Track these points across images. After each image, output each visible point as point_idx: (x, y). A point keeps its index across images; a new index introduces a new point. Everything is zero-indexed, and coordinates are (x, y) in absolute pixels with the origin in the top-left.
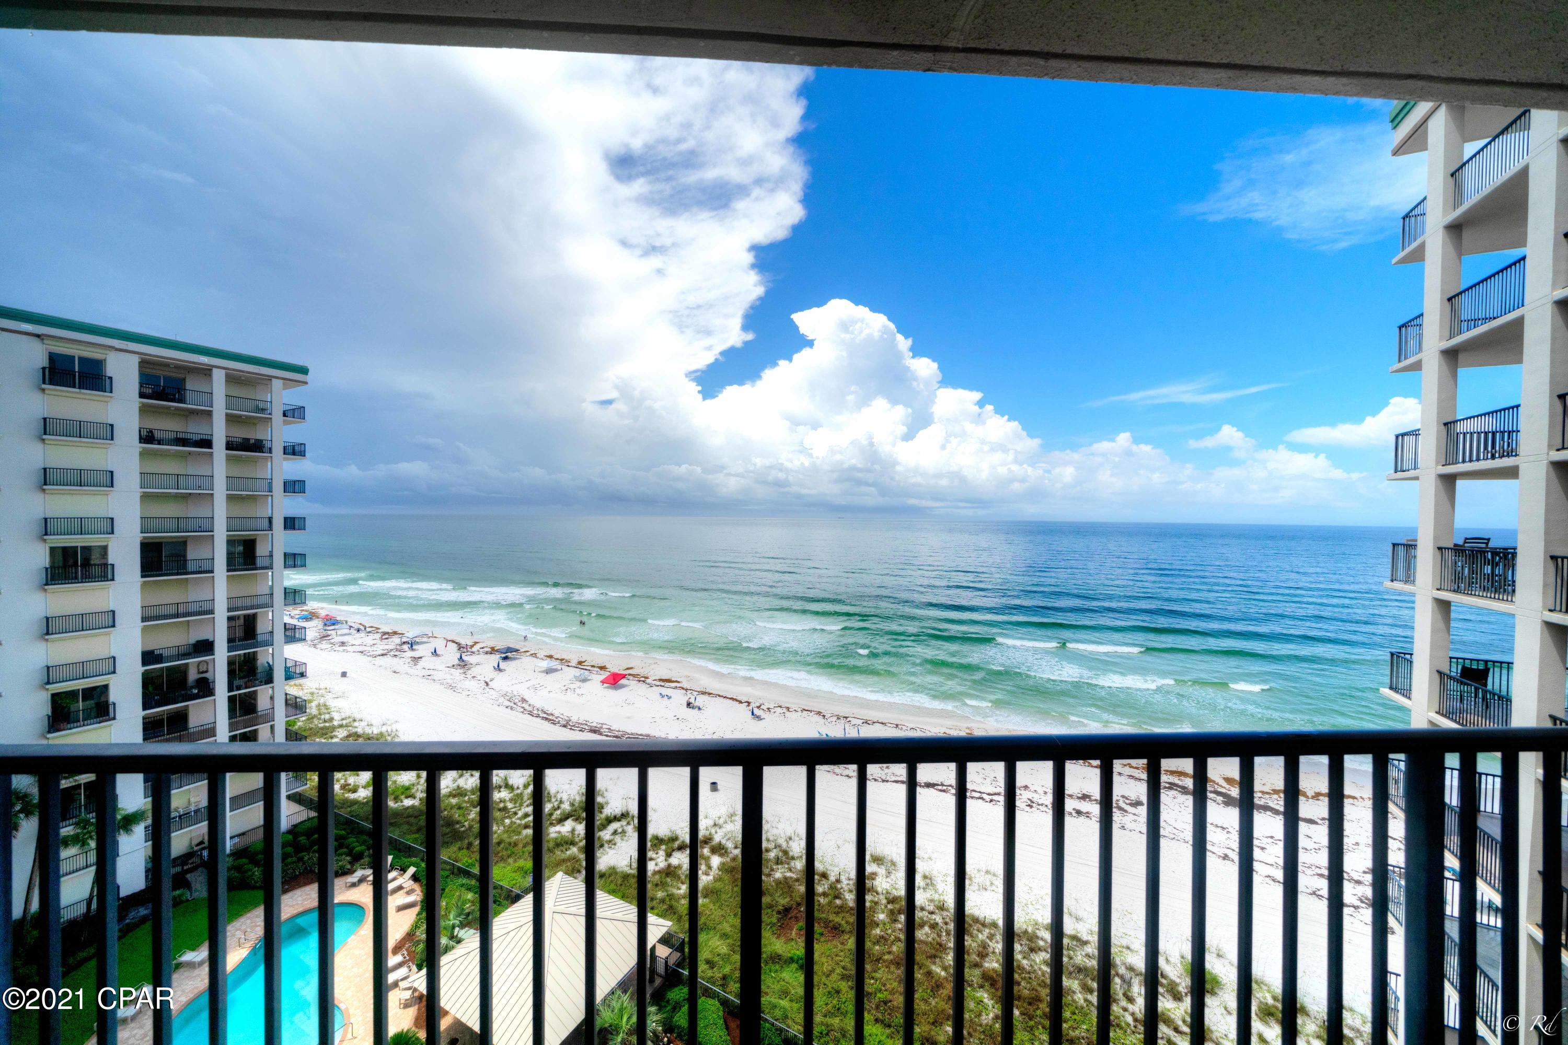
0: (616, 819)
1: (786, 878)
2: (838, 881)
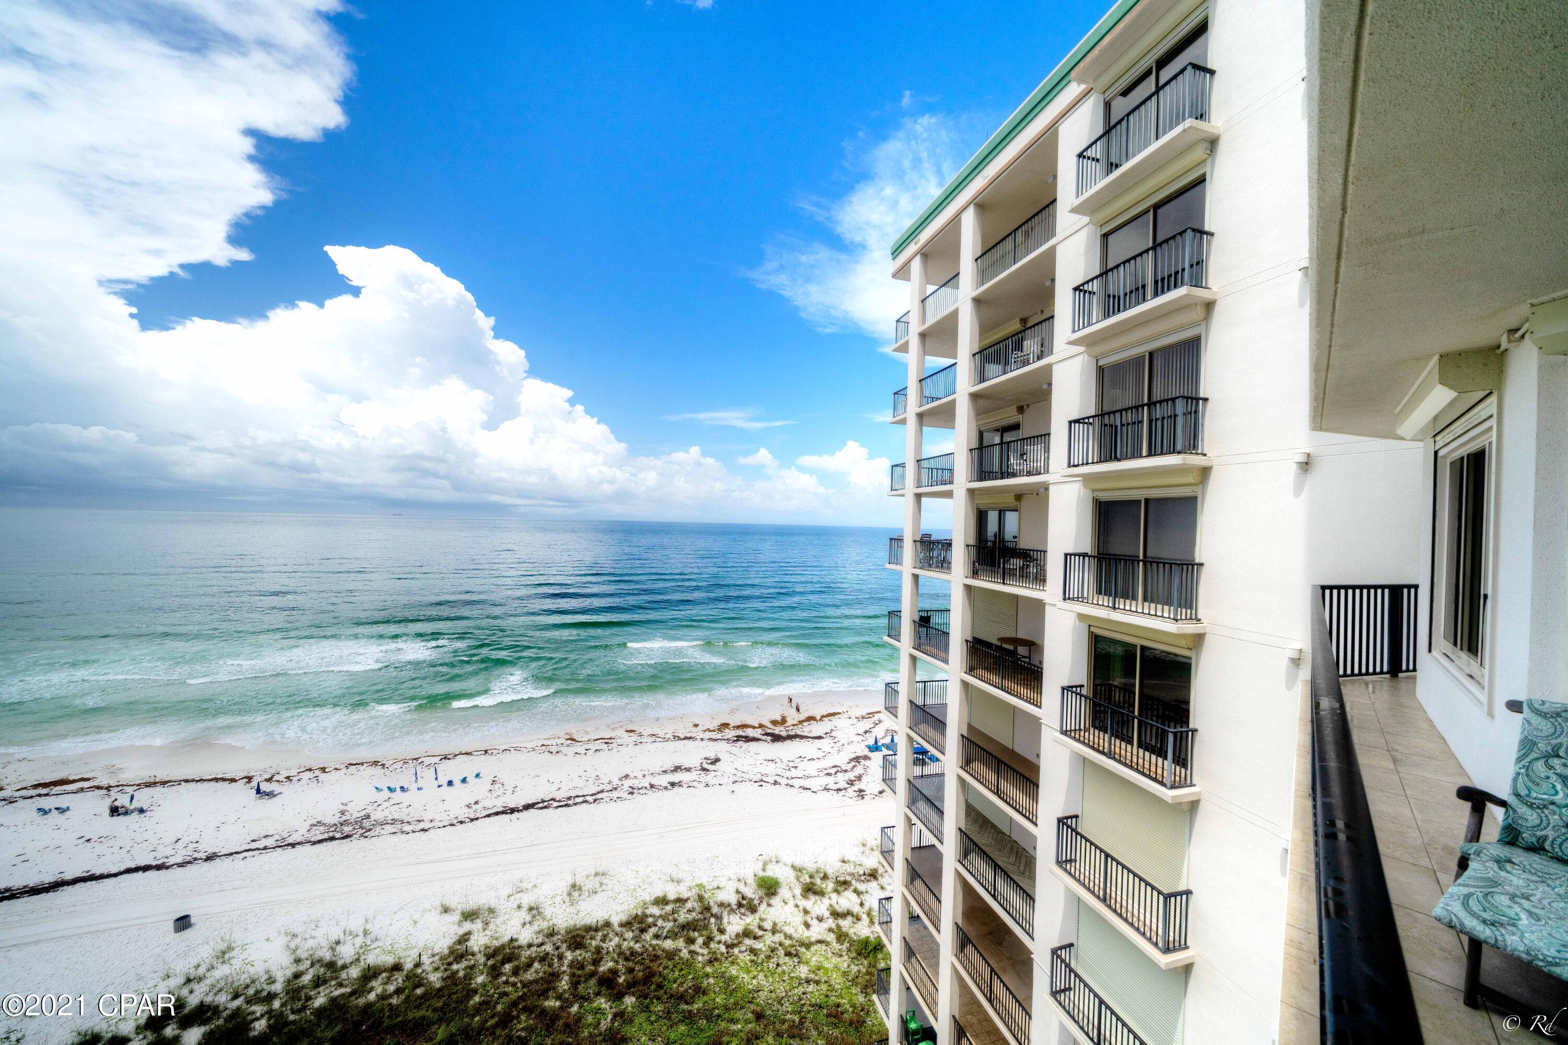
2: (417, 965)
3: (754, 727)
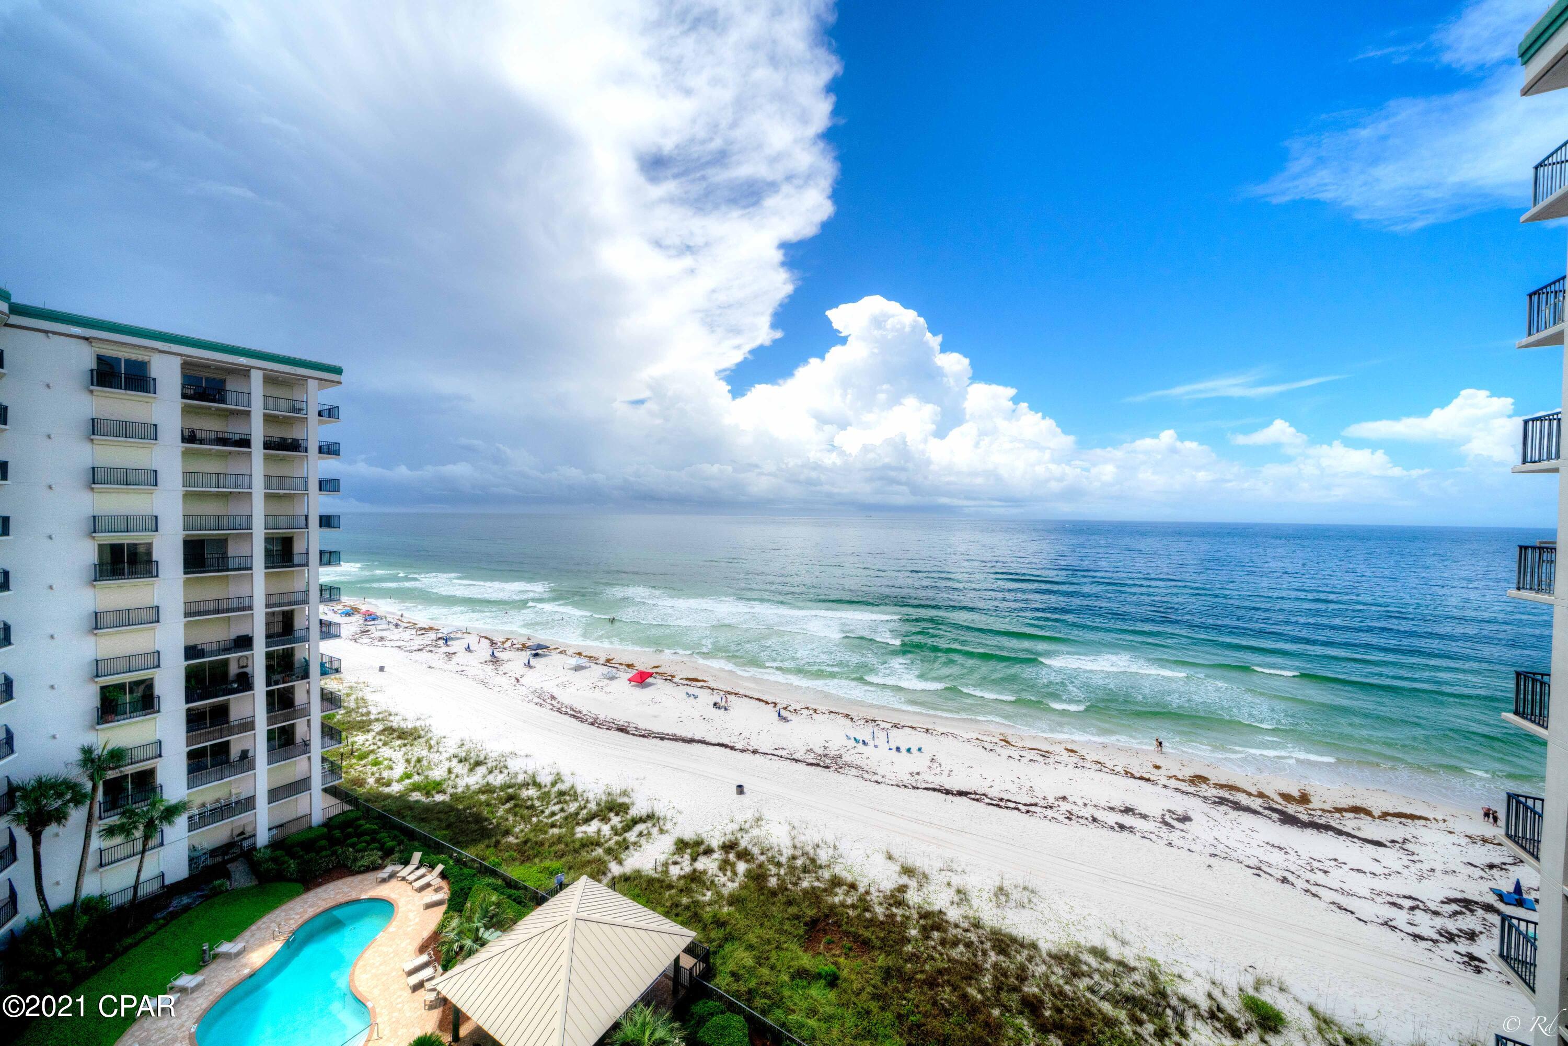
0: (641, 820)
1: (813, 888)
2: (867, 893)
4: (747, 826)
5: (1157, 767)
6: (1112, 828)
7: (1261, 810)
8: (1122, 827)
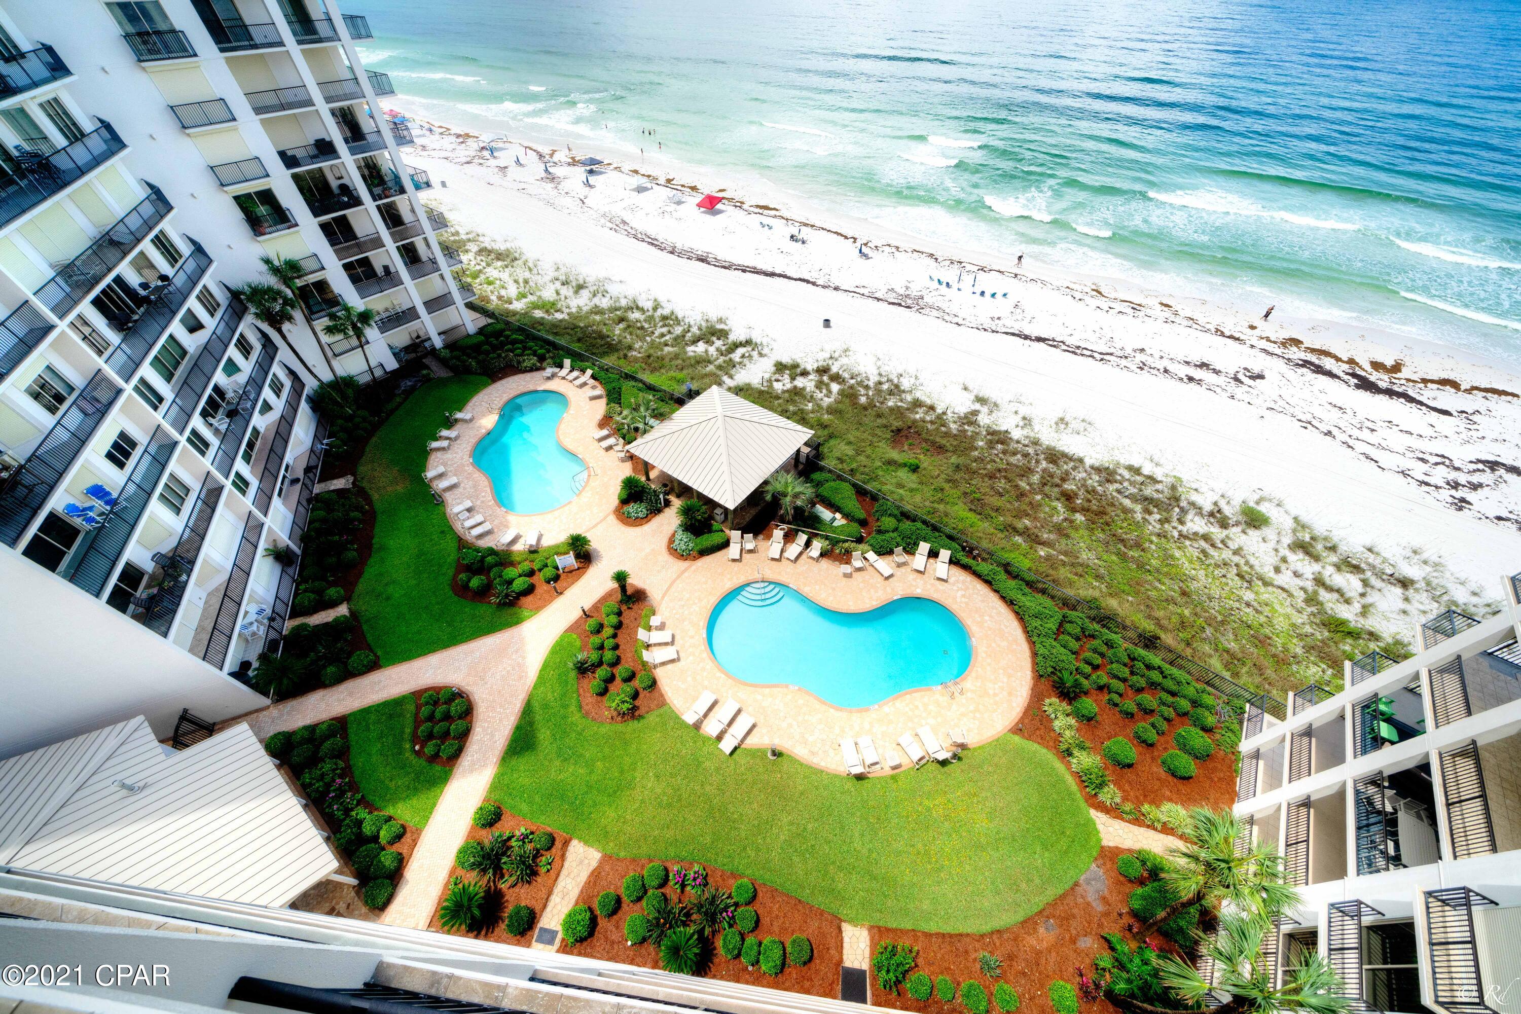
0: (741, 345)
1: (899, 407)
2: (944, 413)
3: (1338, 359)
4: (836, 355)
5: (1252, 327)
6: (1181, 379)
7: (1342, 375)
8: (1191, 379)
